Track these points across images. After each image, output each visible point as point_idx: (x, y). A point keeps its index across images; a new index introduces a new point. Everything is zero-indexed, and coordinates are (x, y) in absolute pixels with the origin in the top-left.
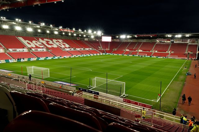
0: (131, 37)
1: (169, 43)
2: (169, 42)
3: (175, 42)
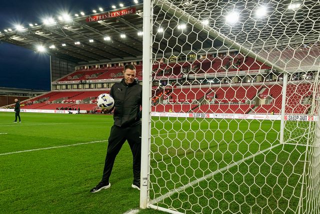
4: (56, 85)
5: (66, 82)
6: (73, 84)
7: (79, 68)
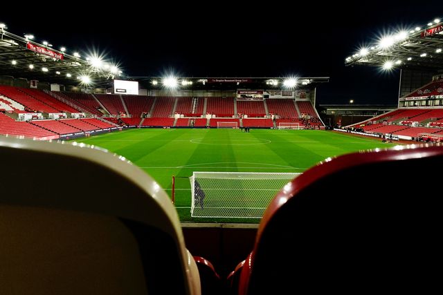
0: (191, 83)
1: (262, 98)
2: (260, 96)
3: (270, 97)
4: (404, 102)
5: (414, 98)
6: (422, 100)
7: (438, 78)
